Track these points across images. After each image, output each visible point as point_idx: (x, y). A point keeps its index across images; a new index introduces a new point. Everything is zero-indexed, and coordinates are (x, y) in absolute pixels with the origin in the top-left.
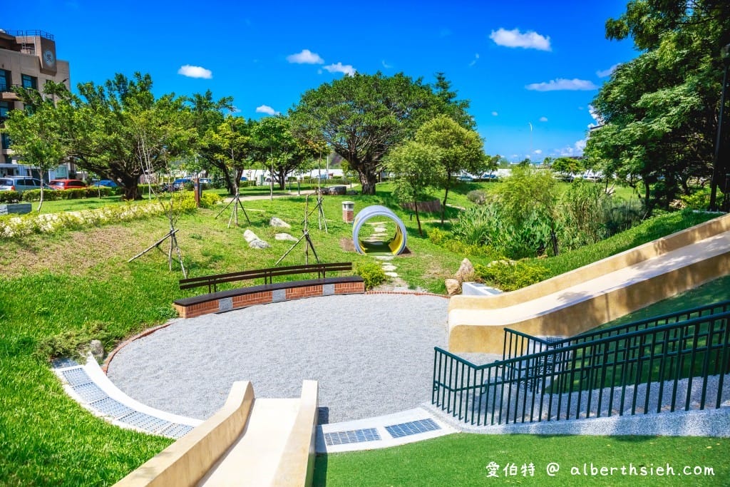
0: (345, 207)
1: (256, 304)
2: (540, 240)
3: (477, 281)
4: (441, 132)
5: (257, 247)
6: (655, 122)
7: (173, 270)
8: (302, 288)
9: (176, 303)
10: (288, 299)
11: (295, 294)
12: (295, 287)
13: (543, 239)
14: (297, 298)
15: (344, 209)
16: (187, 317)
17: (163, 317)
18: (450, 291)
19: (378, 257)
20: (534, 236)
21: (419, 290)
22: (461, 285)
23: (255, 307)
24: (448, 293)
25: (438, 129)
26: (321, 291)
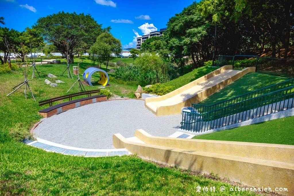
0: (74, 68)
1: (70, 109)
2: (150, 78)
3: (146, 93)
4: (107, 38)
5: (54, 86)
6: (194, 39)
7: (27, 98)
8: (85, 101)
9: (40, 112)
10: (81, 105)
11: (83, 103)
12: (83, 101)
13: (151, 78)
14: (83, 105)
15: (74, 69)
16: (48, 117)
17: (38, 118)
18: (138, 97)
19: (99, 87)
20: (148, 77)
21: (125, 98)
22: (141, 95)
23: (70, 110)
24: (137, 98)
25: (106, 37)
26: (92, 101)
